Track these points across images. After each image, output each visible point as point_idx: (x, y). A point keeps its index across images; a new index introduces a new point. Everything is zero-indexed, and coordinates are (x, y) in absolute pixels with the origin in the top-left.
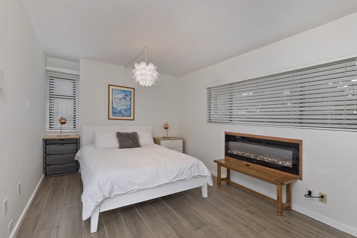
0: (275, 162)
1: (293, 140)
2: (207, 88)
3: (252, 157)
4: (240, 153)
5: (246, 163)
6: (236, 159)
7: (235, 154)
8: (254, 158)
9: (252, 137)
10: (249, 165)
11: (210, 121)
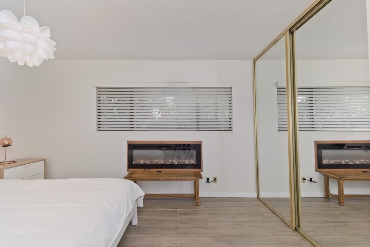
0: (183, 162)
1: (196, 141)
2: (97, 87)
3: (162, 163)
4: (148, 161)
5: (158, 170)
6: (142, 169)
7: (142, 163)
8: (163, 163)
9: (161, 143)
10: (161, 172)
11: (99, 129)
